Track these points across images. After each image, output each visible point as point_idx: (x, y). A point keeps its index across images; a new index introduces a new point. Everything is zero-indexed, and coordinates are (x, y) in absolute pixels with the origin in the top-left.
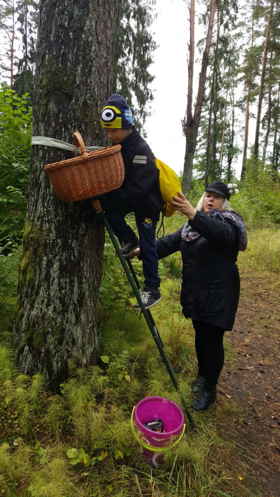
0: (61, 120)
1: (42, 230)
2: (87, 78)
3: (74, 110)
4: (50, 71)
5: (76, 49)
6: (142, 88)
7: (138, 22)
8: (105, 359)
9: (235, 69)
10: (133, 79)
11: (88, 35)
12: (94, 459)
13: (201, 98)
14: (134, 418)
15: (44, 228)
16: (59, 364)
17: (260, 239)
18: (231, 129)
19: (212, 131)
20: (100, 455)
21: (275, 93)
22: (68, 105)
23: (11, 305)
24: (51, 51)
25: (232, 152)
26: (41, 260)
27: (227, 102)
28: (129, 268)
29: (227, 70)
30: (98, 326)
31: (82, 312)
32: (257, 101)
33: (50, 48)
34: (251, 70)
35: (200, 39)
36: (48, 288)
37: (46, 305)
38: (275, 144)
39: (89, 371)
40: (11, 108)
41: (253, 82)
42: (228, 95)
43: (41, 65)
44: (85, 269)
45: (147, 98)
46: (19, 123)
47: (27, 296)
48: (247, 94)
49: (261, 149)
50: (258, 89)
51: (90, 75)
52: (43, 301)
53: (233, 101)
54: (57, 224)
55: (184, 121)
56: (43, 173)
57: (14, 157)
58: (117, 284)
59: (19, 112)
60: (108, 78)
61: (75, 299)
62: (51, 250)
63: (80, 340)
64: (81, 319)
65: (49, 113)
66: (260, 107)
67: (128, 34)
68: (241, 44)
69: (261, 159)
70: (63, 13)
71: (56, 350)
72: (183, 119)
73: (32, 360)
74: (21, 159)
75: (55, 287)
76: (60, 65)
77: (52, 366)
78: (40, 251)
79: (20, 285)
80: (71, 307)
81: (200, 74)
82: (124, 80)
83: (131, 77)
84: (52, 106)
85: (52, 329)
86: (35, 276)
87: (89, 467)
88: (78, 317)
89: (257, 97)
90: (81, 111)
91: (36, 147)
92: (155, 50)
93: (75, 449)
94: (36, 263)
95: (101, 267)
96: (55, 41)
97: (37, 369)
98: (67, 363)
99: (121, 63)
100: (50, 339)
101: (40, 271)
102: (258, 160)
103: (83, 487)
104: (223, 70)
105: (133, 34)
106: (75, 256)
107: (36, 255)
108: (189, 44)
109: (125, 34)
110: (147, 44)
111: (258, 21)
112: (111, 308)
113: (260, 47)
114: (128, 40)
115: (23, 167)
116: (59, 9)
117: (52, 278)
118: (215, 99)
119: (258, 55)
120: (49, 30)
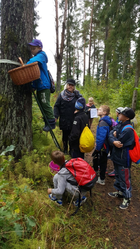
0: (14, 53)
1: (7, 98)
2: (24, 36)
4: (8, 33)
5: (19, 25)
9: (78, 31)
11: (24, 19)
12: (36, 182)
13: (63, 46)
15: (9, 97)
18: (77, 61)
19: (68, 61)
21: (97, 44)
22: (17, 47)
24: (8, 25)
26: (8, 110)
27: (75, 47)
29: (74, 31)
30: (32, 137)
31: (26, 131)
32: (89, 47)
34: (85, 32)
36: (12, 121)
38: (98, 68)
41: (87, 38)
42: (75, 44)
43: (4, 30)
44: (26, 113)
47: (2, 125)
48: (84, 44)
49: (91, 71)
50: (89, 41)
51: (25, 35)
52: (10, 127)
53: (78, 47)
54: (14, 95)
56: (7, 74)
61: (23, 125)
62: (13, 105)
63: (26, 142)
64: (26, 133)
65: (9, 50)
66: (90, 50)
69: (92, 75)
70: (13, 10)
71: (16, 146)
72: (55, 55)
75: (14, 121)
76: (13, 31)
77: (15, 153)
78: (7, 106)
80: (22, 129)
81: (62, 33)
84: (10, 47)
85: (14, 138)
86: (6, 117)
88: (24, 133)
89: (89, 45)
90: (22, 49)
91: (3, 64)
93: (29, 178)
94: (5, 112)
96: (10, 21)
98: (21, 151)
100: (14, 142)
101: (8, 115)
102: (90, 76)
106: (22, 108)
107: (5, 108)
108: (56, 18)
111: (87, 8)
112: (34, 133)
113: (89, 21)
116: (11, 8)
117: (13, 117)
118: (69, 46)
119: (88, 25)
120: (7, 16)
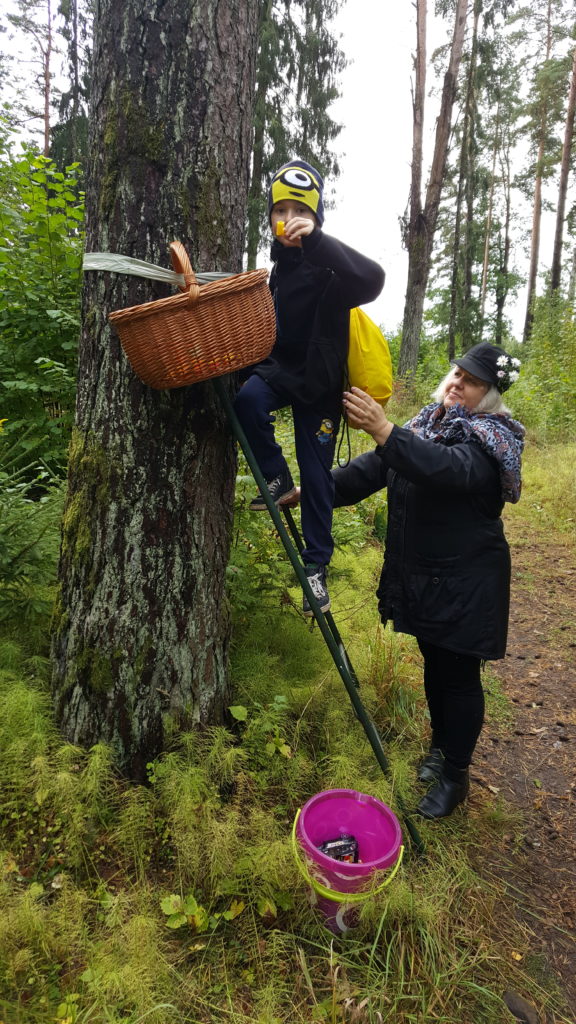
0: (142, 218)
1: (106, 449)
2: (197, 129)
3: (170, 197)
4: (118, 116)
5: (173, 68)
6: (316, 149)
7: (307, 11)
8: (239, 712)
9: (511, 109)
10: (298, 131)
11: (199, 36)
12: (217, 916)
13: (441, 172)
14: (298, 834)
15: (111, 444)
16: (145, 723)
17: (563, 465)
18: (504, 236)
19: (463, 239)
20: (229, 909)
22: (158, 186)
23: (46, 603)
24: (122, 72)
25: (505, 282)
26: (105, 510)
27: (496, 178)
28: (286, 526)
29: (494, 111)
30: (224, 646)
31: (191, 616)
32: (558, 175)
33: (119, 67)
34: (543, 111)
35: (438, 46)
36: (121, 567)
37: (117, 602)
39: (206, 737)
40: (43, 195)
41: (550, 136)
42: (498, 166)
43: (101, 101)
44: (195, 527)
45: (327, 173)
46: (62, 226)
47: (77, 584)
48: (537, 161)
49: (565, 277)
50: (560, 150)
51: (203, 121)
52: (110, 595)
53: (508, 176)
54: (136, 436)
55: (403, 219)
56: (107, 329)
57: (51, 298)
58: (262, 558)
59: (59, 202)
60: (241, 127)
61: (177, 590)
62: (126, 489)
63: (187, 675)
64: (188, 630)
65: (118, 204)
66: (563, 187)
67: (287, 36)
68: (524, 55)
69: (566, 297)
71: (138, 693)
72: (402, 215)
73: (89, 715)
74: (64, 302)
75: (134, 565)
76: (140, 102)
77: (129, 728)
78: (104, 491)
79: (64, 560)
80: (168, 607)
81: (438, 119)
82: (279, 134)
83: (294, 127)
84: (124, 188)
85: (130, 651)
86: (94, 544)
87: (206, 932)
88: (182, 627)
89: (558, 167)
90: (186, 199)
91: (91, 275)
92: (344, 70)
93: (178, 897)
94: (94, 517)
95: (229, 523)
96: (129, 52)
97: (100, 733)
98: (161, 721)
99: (274, 99)
100: (126, 671)
101: (104, 533)
102: (559, 299)
103: (194, 973)
104: (487, 111)
105: (298, 36)
106: (174, 502)
107: (94, 500)
108: (416, 56)
109: (281, 38)
110: (327, 58)
111: (560, 4)
112: (251, 607)
113: (565, 60)
114: (287, 48)
115: (69, 317)
117: (128, 548)
118: (469, 173)
119: (560, 78)
120: (117, 28)
